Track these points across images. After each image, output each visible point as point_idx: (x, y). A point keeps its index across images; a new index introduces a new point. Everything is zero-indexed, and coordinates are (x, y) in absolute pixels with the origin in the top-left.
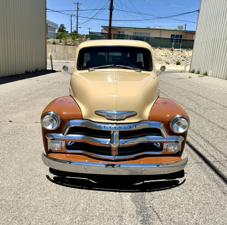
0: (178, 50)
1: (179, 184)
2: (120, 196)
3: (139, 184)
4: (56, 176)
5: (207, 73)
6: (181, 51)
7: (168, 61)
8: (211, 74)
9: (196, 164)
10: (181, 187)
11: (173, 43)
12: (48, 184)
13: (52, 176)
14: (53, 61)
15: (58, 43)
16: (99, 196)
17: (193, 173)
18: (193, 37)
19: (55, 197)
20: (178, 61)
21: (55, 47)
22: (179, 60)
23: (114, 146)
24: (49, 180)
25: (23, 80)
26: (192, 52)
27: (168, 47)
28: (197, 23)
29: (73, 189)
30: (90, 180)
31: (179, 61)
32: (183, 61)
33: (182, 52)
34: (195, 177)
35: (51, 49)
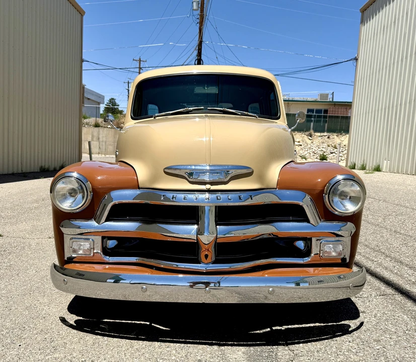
0: (322, 134)
1: (350, 330)
2: (220, 353)
3: (261, 332)
4: (81, 318)
5: (379, 166)
6: (327, 137)
7: (305, 154)
8: (386, 167)
9: (381, 297)
10: (356, 335)
11: (312, 124)
12: (61, 332)
13: (72, 318)
14: (93, 156)
15: (104, 126)
16: (174, 352)
17: (378, 311)
18: (347, 112)
19: (75, 355)
20: (323, 154)
21: (99, 132)
22: (324, 152)
23: (206, 239)
24: (64, 325)
25: (35, 180)
26: (348, 138)
27: (303, 131)
28: (354, 86)
29: (116, 340)
30: (155, 325)
31: (325, 154)
32: (332, 153)
33: (329, 137)
34: (384, 318)
35: (91, 136)
